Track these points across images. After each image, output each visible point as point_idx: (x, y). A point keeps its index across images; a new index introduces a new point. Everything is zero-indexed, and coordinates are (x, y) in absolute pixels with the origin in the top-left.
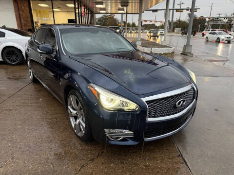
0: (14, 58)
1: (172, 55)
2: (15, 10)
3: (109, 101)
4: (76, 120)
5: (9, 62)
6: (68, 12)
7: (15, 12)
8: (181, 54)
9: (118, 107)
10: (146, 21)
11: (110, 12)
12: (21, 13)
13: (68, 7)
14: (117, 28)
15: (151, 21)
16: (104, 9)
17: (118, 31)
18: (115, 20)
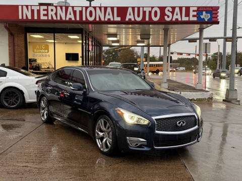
0: (12, 100)
1: (209, 101)
2: (9, 44)
3: (130, 118)
4: (102, 141)
5: (7, 105)
6: (66, 43)
7: (9, 47)
8: (223, 100)
9: (136, 123)
10: (181, 54)
11: (124, 44)
12: (16, 47)
13: (70, 39)
14: (136, 66)
15: (189, 54)
16: (118, 41)
17: (136, 69)
18: (132, 53)
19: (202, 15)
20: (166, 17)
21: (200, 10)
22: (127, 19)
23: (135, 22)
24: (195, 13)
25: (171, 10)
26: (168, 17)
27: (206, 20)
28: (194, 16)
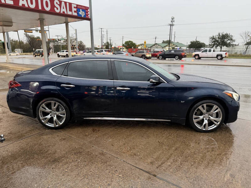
19: (80, 12)
20: (55, 9)
21: (78, 7)
22: (20, 5)
23: (29, 9)
24: (75, 10)
25: (59, 3)
26: (57, 9)
27: (83, 17)
28: (75, 12)
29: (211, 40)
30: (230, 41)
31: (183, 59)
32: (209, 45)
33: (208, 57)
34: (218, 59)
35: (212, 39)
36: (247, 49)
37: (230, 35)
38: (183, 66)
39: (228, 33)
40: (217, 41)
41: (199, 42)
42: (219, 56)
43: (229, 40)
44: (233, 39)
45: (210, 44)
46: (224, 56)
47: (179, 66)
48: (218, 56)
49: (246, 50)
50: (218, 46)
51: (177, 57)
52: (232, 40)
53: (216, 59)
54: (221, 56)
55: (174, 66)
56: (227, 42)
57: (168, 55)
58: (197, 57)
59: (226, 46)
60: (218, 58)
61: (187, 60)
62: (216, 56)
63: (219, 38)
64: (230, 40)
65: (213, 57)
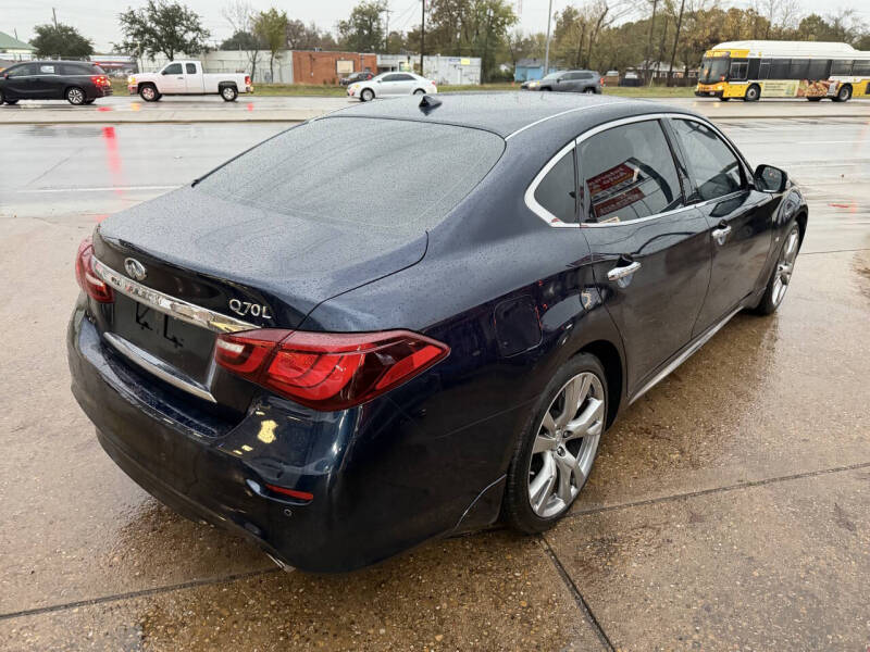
29: (127, 24)
30: (195, 35)
31: (98, 101)
32: (127, 45)
33: (190, 91)
34: (224, 97)
35: (131, 23)
36: (254, 63)
37: (189, 13)
38: (109, 133)
39: (181, 5)
40: (151, 31)
41: (71, 30)
42: (226, 87)
43: (188, 29)
44: (200, 26)
45: (130, 40)
46: (242, 87)
47: (94, 133)
48: (222, 88)
49: (254, 67)
50: (156, 49)
51: (75, 95)
52: (198, 29)
53: (220, 99)
54: (234, 87)
55: (71, 133)
56: (185, 37)
57: (28, 84)
58: (149, 94)
59: (186, 53)
60: (226, 95)
61: (118, 108)
62: (217, 90)
63: (152, 18)
64: (193, 30)
65: (207, 91)
